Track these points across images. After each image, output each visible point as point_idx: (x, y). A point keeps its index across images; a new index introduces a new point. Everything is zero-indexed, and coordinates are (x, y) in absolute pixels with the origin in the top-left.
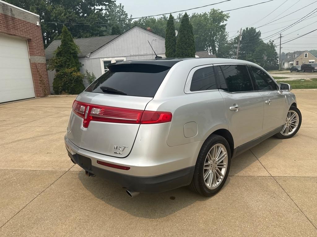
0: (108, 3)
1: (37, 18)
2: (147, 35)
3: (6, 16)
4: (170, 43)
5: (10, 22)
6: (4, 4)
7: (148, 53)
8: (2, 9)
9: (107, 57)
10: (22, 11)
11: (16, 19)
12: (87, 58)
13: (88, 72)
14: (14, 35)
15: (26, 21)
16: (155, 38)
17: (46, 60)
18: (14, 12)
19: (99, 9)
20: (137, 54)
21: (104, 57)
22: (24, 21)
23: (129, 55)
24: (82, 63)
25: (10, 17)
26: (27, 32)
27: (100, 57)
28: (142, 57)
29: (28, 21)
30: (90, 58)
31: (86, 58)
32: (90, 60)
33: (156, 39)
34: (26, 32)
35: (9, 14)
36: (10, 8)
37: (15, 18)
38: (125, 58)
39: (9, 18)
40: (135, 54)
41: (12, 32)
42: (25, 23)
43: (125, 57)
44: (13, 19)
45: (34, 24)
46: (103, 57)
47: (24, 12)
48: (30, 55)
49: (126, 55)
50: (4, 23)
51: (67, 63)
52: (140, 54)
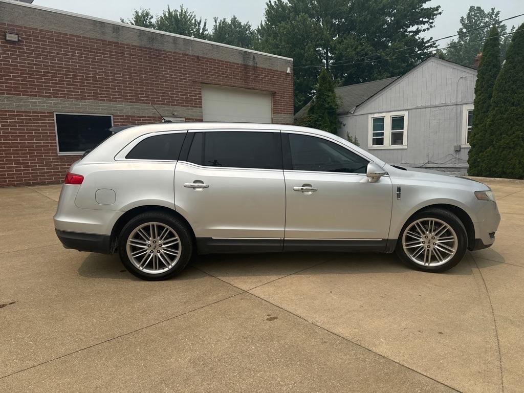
0: (427, 20)
1: (289, 63)
2: (450, 70)
3: (246, 67)
4: (483, 83)
5: (251, 74)
6: (245, 52)
7: (449, 102)
8: (242, 58)
9: (379, 111)
10: (268, 57)
11: (259, 68)
12: (351, 115)
13: (350, 136)
14: (253, 89)
15: (272, 70)
16: (464, 75)
17: (294, 120)
18: (256, 60)
19: (413, 32)
20: (428, 104)
21: (375, 111)
22: (270, 70)
23: (414, 107)
24: (344, 123)
25: (250, 66)
26: (271, 84)
27: (368, 112)
28: (437, 109)
29: (275, 68)
30: (355, 114)
31: (349, 115)
32: (355, 117)
33: (466, 75)
34: (269, 83)
35: (251, 63)
36: (252, 55)
37: (257, 67)
38: (407, 112)
39: (249, 68)
40: (423, 105)
41: (251, 85)
42: (270, 72)
43: (406, 110)
44: (255, 68)
45: (283, 72)
46: (373, 112)
47: (270, 58)
48: (273, 113)
49: (408, 108)
50: (243, 75)
51: (318, 123)
52: (433, 104)
